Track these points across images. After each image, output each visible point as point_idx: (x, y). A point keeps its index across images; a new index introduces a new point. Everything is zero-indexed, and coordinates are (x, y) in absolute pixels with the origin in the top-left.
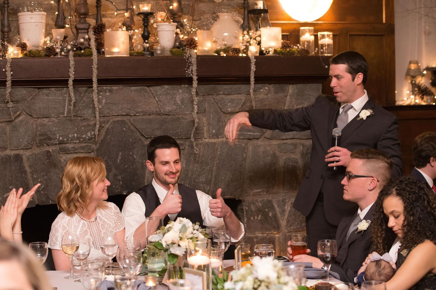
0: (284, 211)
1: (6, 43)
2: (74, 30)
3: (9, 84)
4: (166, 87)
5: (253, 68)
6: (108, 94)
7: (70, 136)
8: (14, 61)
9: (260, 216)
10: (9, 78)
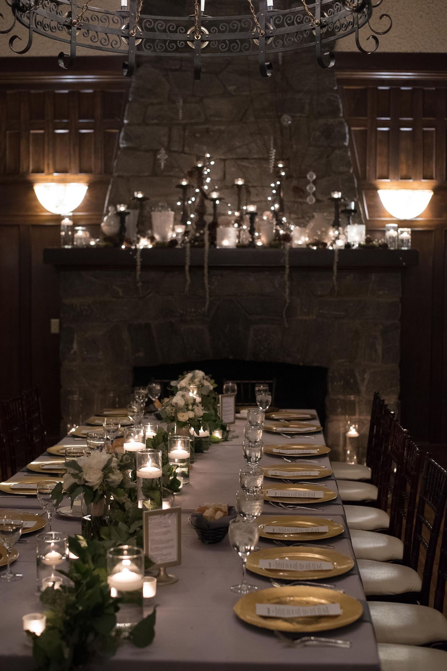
0: (363, 380)
1: (139, 236)
2: (195, 227)
3: (138, 268)
4: (267, 273)
5: (336, 259)
6: (219, 278)
7: (189, 310)
8: (145, 250)
9: (342, 383)
10: (139, 263)
